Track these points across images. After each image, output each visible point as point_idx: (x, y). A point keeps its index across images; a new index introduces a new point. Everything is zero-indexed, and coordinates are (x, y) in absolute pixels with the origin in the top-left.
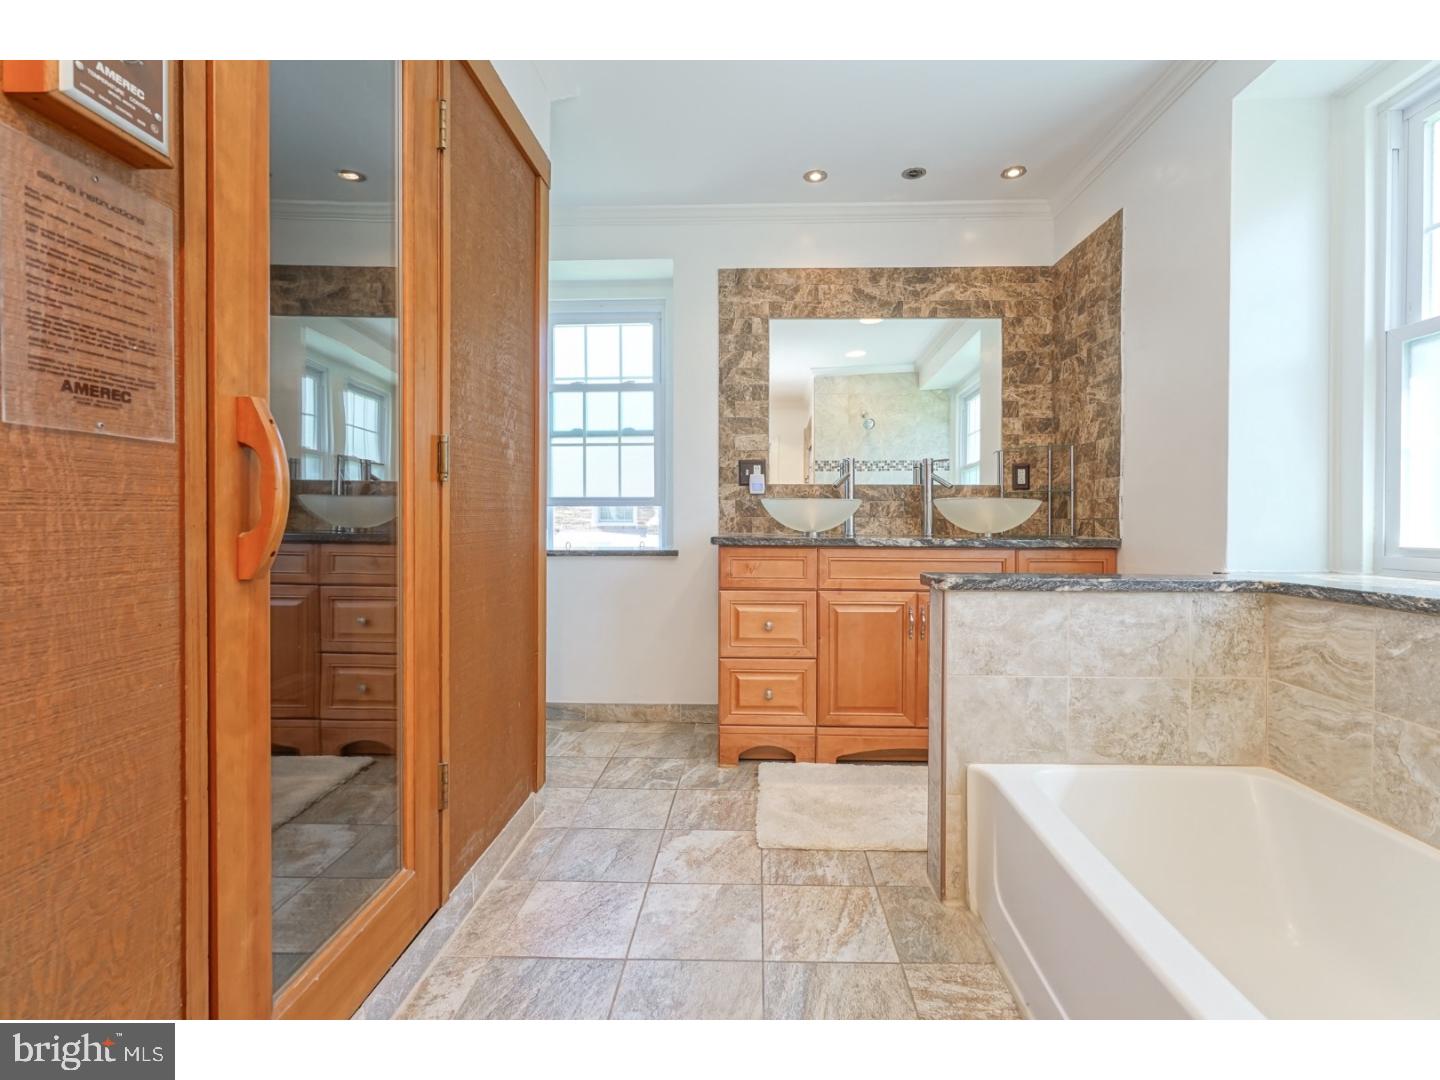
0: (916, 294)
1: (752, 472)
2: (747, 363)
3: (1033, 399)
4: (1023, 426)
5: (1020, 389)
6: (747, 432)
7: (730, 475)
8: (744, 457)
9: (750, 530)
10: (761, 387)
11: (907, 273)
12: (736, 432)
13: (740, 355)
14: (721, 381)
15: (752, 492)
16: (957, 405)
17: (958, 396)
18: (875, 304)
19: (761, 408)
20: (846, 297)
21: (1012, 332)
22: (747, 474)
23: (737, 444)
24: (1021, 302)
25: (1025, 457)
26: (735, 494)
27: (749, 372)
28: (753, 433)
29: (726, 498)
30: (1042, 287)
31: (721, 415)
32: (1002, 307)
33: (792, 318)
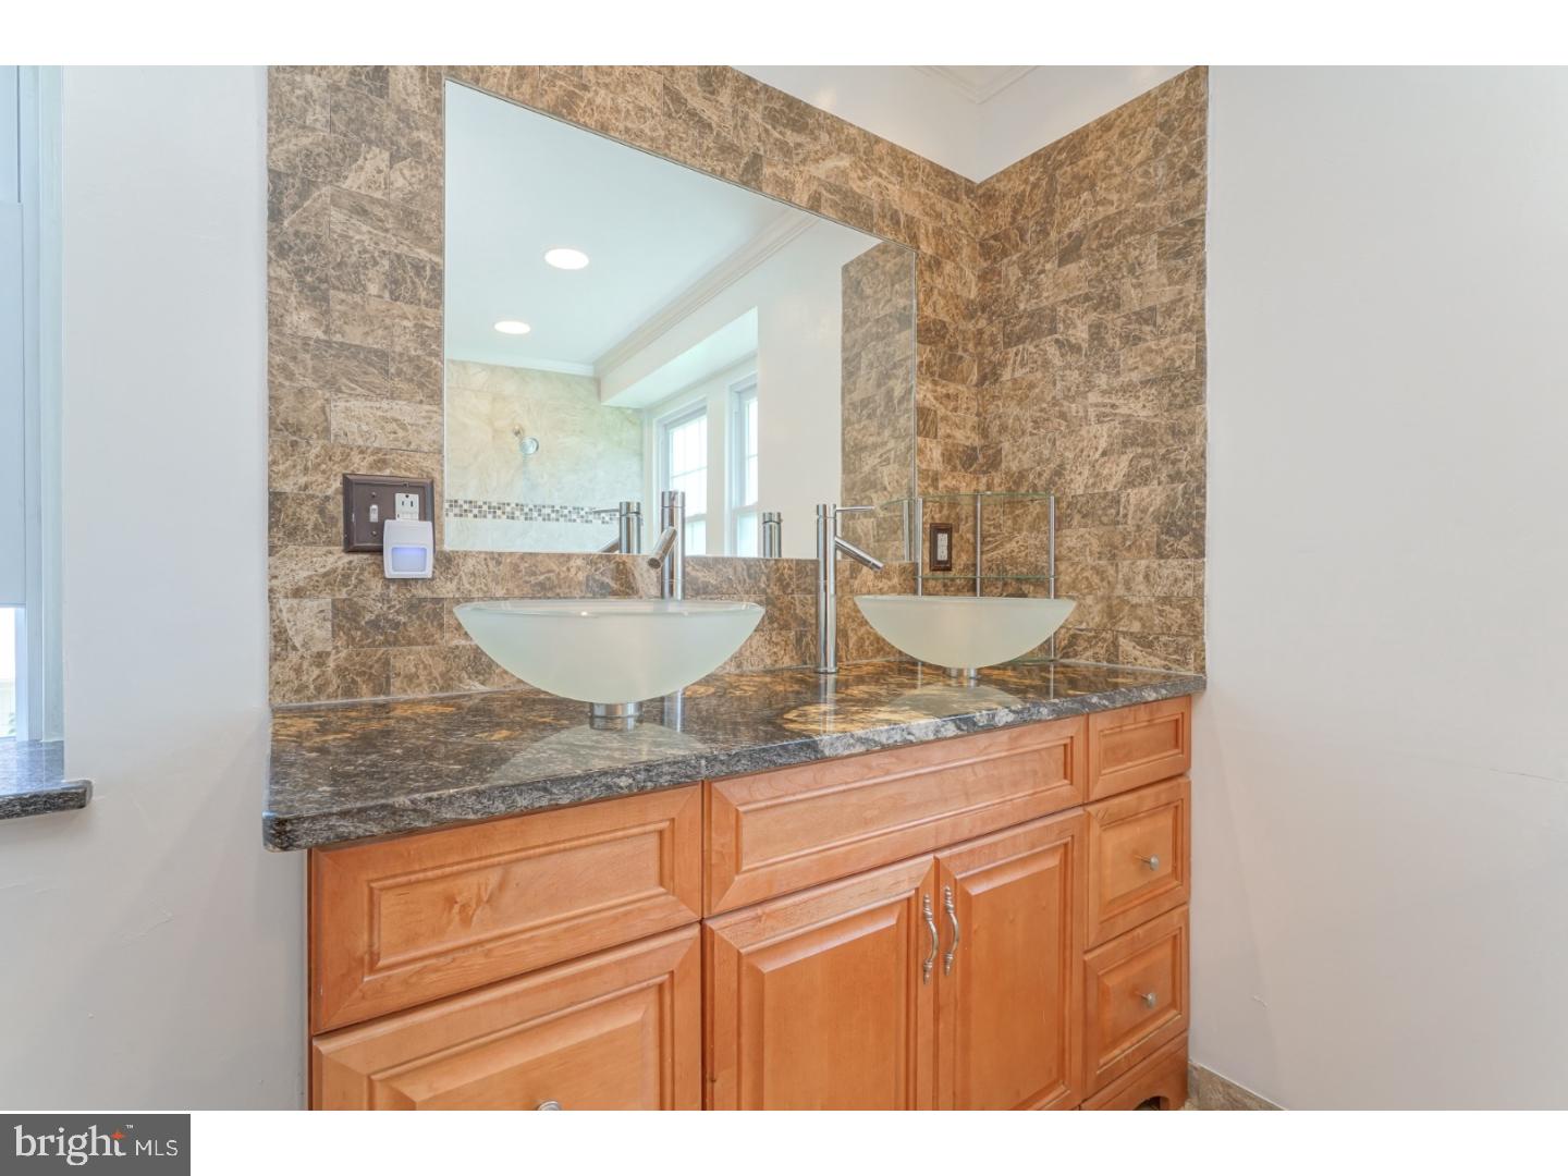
0: (786, 151)
1: (389, 512)
2: (370, 184)
3: (955, 409)
4: (943, 455)
5: (939, 388)
6: (372, 392)
7: (309, 516)
8: (361, 466)
9: (382, 687)
10: (418, 268)
11: (770, 98)
12: (331, 384)
13: (349, 154)
14: (275, 215)
15: (390, 573)
16: (655, 431)
17: (655, 421)
18: (709, 142)
19: (420, 327)
20: (646, 100)
21: (928, 280)
22: (374, 517)
23: (337, 421)
24: (941, 230)
25: (945, 512)
26: (330, 579)
27: (378, 210)
28: (392, 397)
29: (298, 593)
30: (967, 213)
31: (275, 323)
32: (916, 230)
33: (508, 98)
